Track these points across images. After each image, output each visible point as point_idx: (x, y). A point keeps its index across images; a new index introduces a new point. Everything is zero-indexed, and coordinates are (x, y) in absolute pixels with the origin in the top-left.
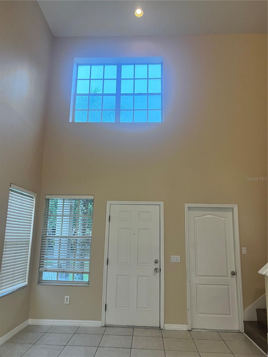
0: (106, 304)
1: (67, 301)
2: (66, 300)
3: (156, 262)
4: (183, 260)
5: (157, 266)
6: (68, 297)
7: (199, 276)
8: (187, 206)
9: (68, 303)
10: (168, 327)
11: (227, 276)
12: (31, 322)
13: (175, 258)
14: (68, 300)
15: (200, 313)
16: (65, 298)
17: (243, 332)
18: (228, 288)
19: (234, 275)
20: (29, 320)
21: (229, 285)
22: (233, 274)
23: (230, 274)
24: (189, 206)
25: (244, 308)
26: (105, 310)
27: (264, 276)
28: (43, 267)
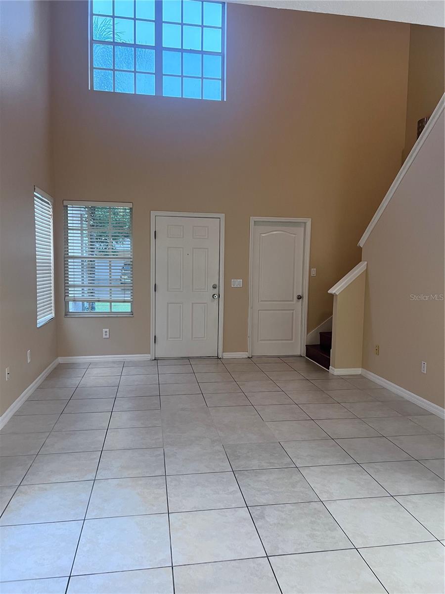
0: (155, 336)
1: (106, 335)
3: (214, 287)
4: (246, 283)
5: (216, 291)
6: (108, 330)
7: (262, 301)
8: (253, 219)
9: (108, 336)
10: (227, 355)
11: (293, 301)
12: (61, 360)
13: (237, 283)
14: (108, 334)
15: (261, 340)
16: (104, 332)
17: (305, 356)
18: (293, 313)
19: (300, 298)
20: (59, 358)
21: (293, 310)
23: (295, 298)
24: (256, 220)
25: (307, 334)
26: (155, 342)
27: (333, 295)
28: (68, 296)
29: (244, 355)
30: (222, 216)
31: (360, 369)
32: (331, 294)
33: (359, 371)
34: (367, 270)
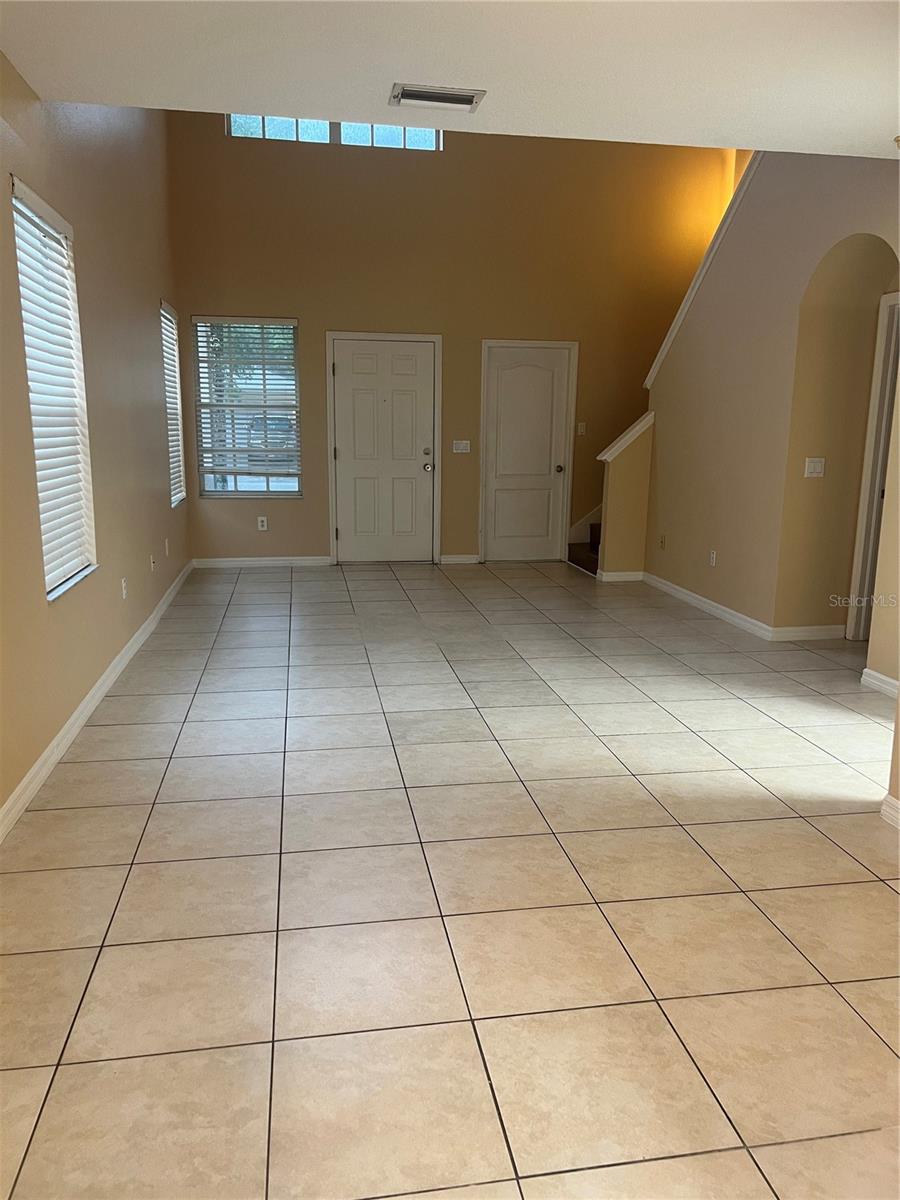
0: (337, 529)
1: (263, 526)
2: (260, 524)
3: (427, 452)
4: (475, 447)
5: (428, 460)
6: (264, 519)
7: (501, 475)
8: (486, 344)
9: (265, 528)
10: (447, 559)
11: (549, 475)
12: (196, 563)
13: (462, 446)
14: (265, 524)
15: (499, 536)
16: (259, 522)
17: (566, 560)
18: (550, 494)
19: (561, 471)
20: (194, 560)
21: (551, 488)
22: (560, 469)
23: (553, 470)
24: (490, 345)
25: (571, 524)
26: (337, 538)
27: (604, 464)
28: (202, 465)
29: (473, 559)
30: (438, 339)
31: (641, 573)
32: (601, 461)
33: (639, 576)
34: (654, 424)
